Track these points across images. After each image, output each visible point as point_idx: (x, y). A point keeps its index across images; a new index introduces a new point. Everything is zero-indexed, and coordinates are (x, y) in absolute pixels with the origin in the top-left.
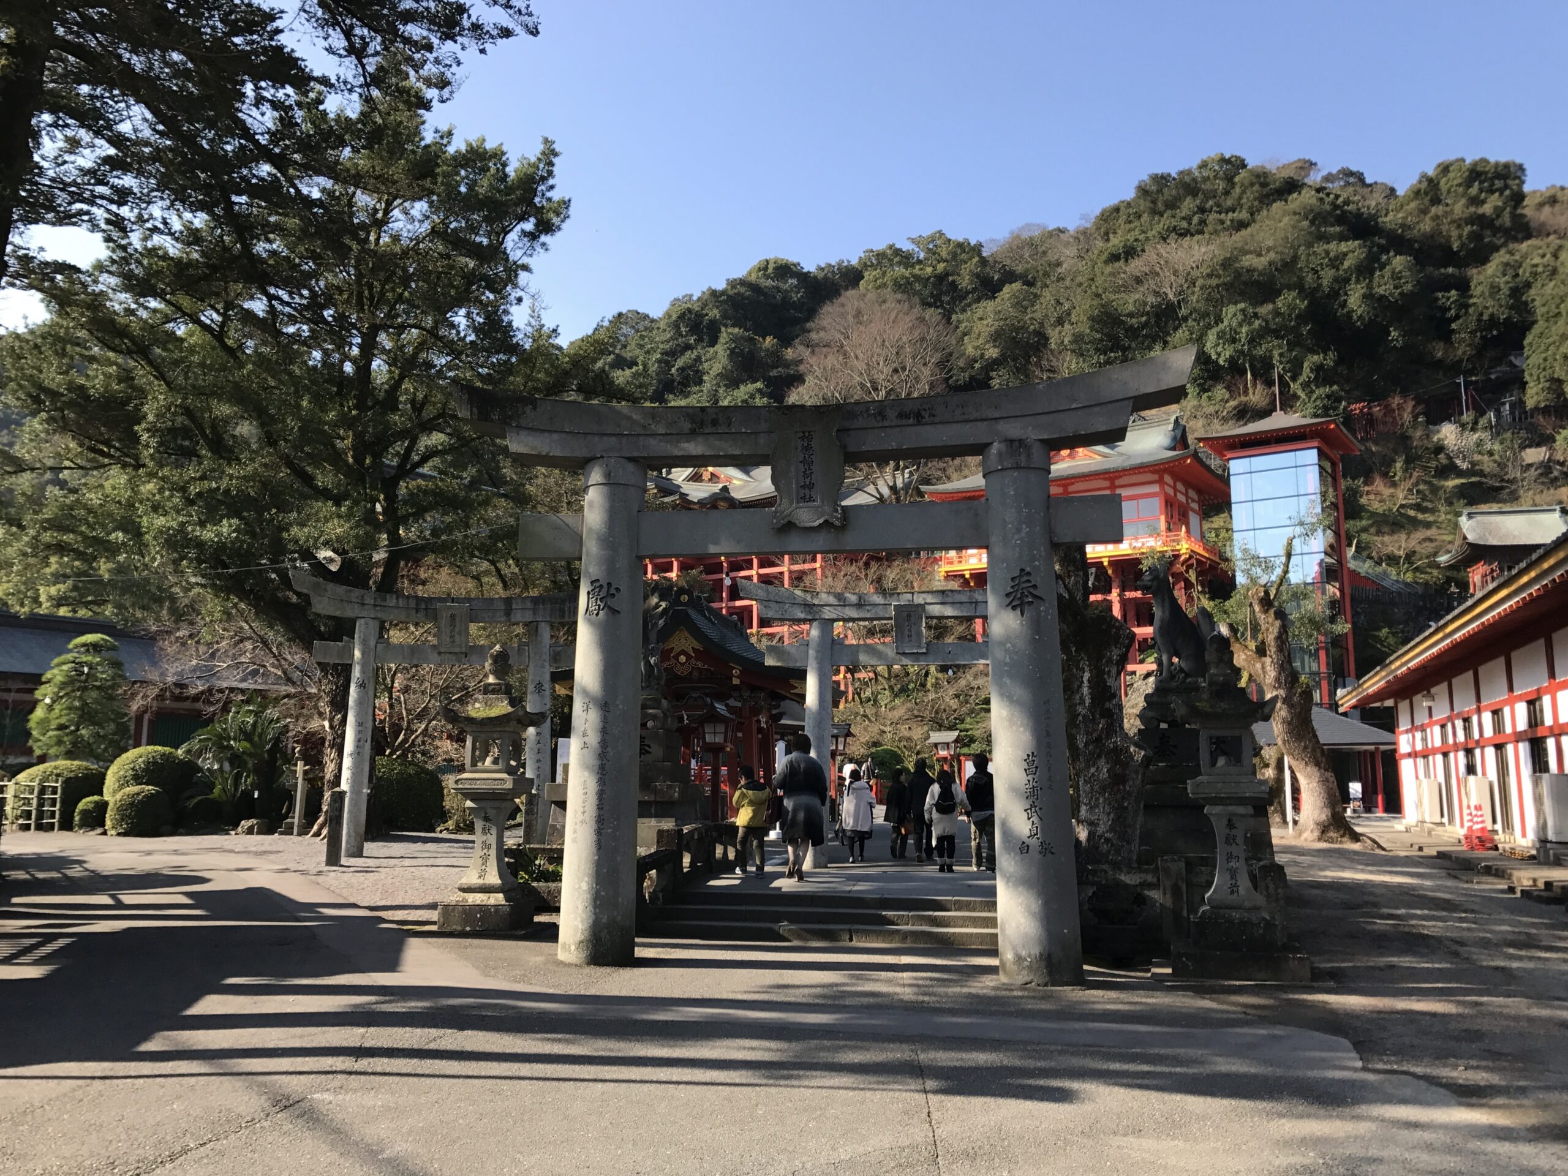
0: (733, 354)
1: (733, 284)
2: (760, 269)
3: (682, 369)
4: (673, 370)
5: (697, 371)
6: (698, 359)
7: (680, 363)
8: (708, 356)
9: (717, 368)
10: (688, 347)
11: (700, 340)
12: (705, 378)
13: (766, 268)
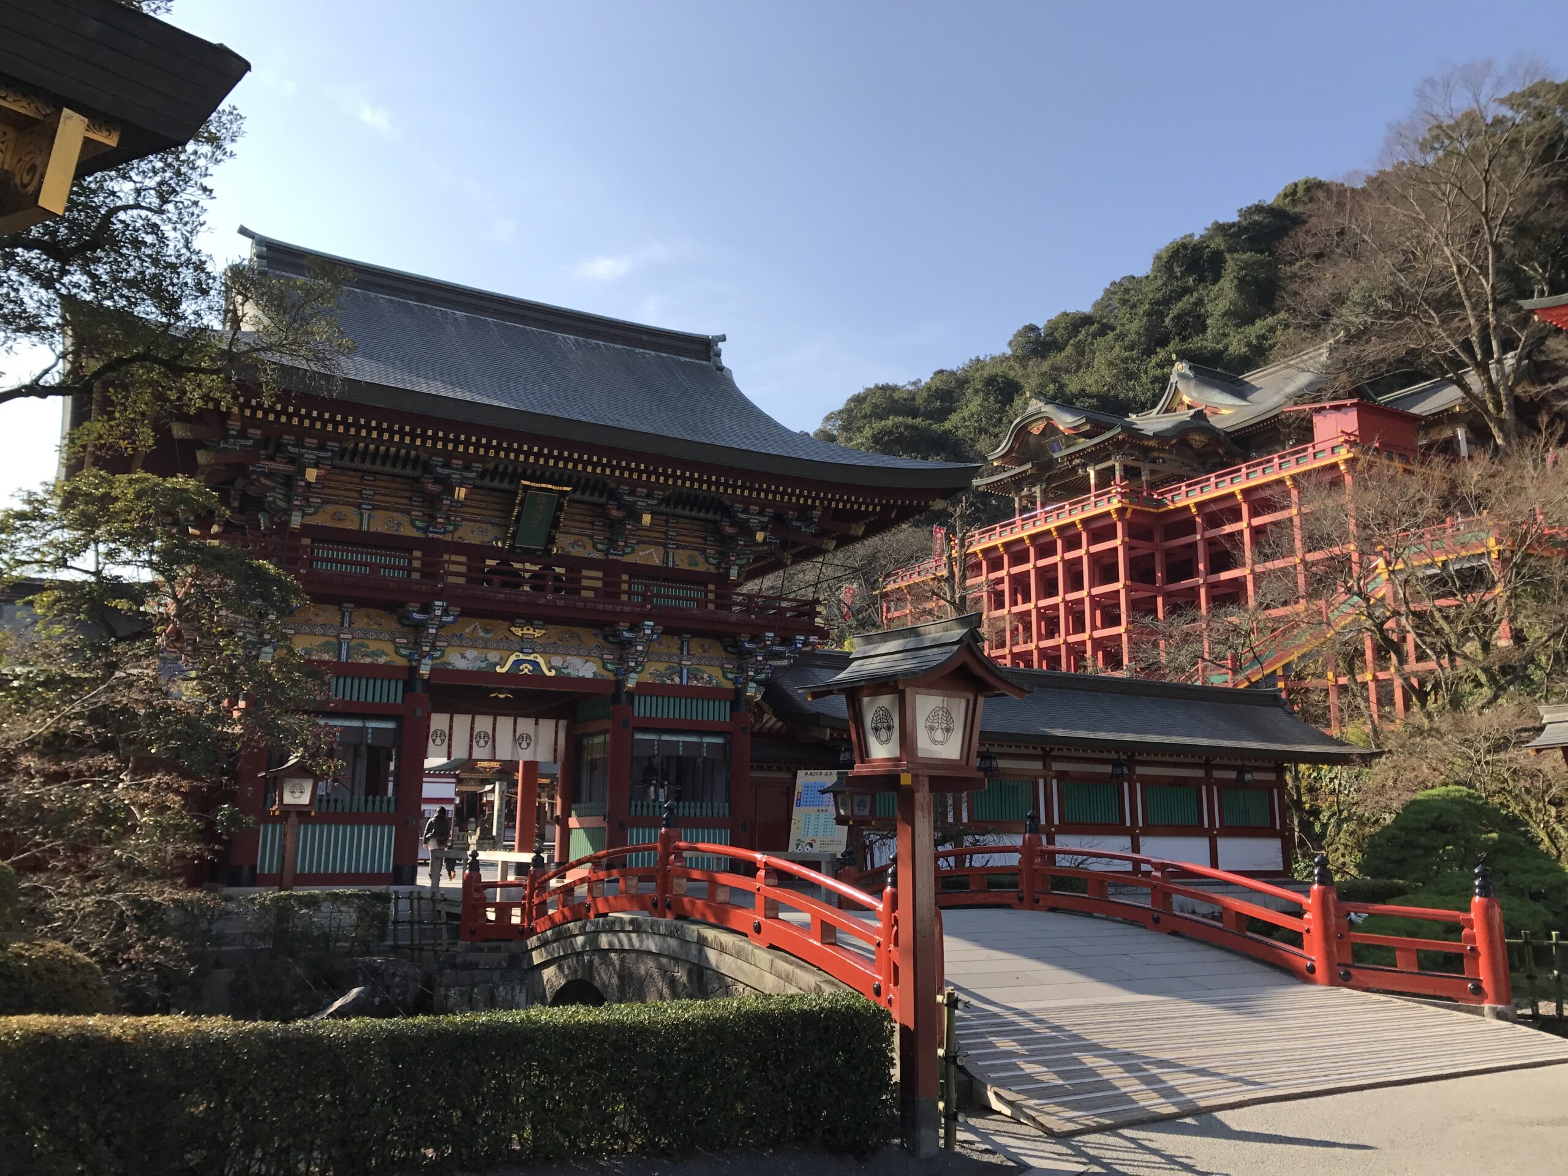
0: (1242, 284)
1: (1246, 213)
2: (1286, 196)
3: (1178, 317)
4: (1167, 320)
5: (1199, 316)
6: (1200, 302)
7: (1176, 309)
8: (1212, 295)
9: (1223, 305)
10: (1186, 291)
11: (1201, 280)
12: (1209, 321)
13: (1294, 193)
